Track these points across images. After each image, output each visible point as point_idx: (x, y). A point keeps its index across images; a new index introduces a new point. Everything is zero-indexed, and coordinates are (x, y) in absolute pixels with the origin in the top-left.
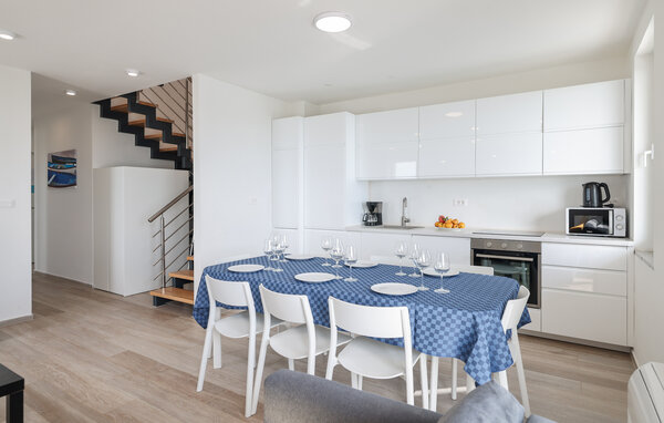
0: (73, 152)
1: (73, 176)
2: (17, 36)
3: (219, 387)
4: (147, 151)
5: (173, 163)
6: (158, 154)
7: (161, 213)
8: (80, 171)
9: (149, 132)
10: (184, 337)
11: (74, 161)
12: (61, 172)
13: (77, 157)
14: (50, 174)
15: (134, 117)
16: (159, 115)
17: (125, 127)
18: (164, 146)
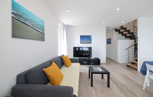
0: (111, 38)
1: (111, 42)
2: (105, 22)
3: (151, 92)
4: (124, 36)
5: (130, 38)
6: (126, 37)
7: (128, 48)
8: (112, 41)
9: (124, 33)
10: (136, 75)
11: (111, 40)
12: (109, 41)
13: (111, 39)
14: (107, 42)
15: (121, 31)
16: (127, 29)
17: (120, 33)
18: (128, 35)
